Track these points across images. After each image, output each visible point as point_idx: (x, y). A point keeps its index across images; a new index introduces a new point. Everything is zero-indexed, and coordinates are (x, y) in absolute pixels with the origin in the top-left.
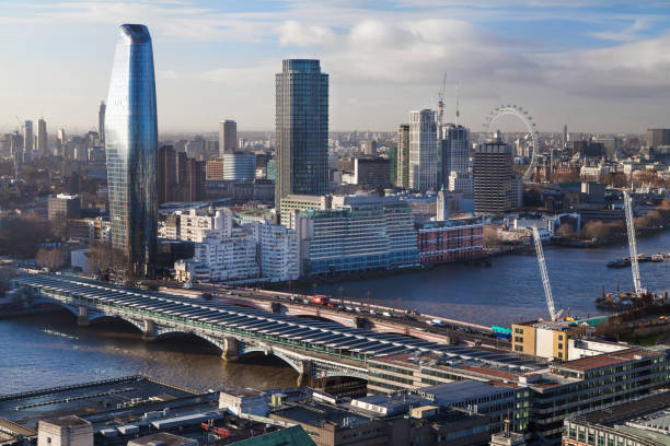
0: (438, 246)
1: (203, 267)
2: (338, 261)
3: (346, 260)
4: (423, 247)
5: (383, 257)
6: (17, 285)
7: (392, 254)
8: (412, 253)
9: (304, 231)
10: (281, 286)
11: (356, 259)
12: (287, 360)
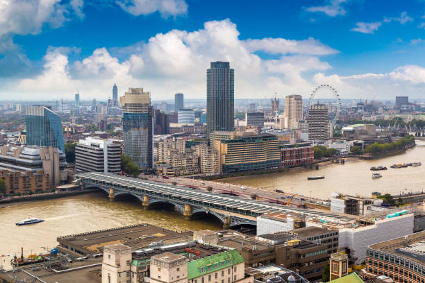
0: (291, 157)
1: (171, 168)
2: (240, 165)
3: (244, 164)
4: (283, 158)
5: (264, 163)
6: (78, 178)
7: (267, 162)
8: (277, 161)
9: (222, 149)
10: (210, 178)
11: (249, 164)
12: (218, 216)
